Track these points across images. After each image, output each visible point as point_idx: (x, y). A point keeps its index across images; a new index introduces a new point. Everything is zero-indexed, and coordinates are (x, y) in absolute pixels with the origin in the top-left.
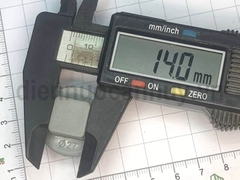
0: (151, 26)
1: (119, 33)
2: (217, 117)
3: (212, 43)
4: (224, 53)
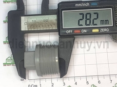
0: (76, 5)
1: (63, 11)
2: (115, 37)
3: (105, 6)
4: (111, 9)
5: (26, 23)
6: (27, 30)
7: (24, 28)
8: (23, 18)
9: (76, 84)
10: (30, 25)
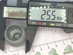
5: (7, 12)
6: (7, 17)
7: (5, 15)
8: (5, 8)
9: (41, 49)
10: (10, 14)
